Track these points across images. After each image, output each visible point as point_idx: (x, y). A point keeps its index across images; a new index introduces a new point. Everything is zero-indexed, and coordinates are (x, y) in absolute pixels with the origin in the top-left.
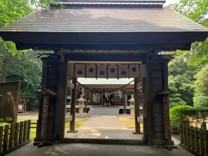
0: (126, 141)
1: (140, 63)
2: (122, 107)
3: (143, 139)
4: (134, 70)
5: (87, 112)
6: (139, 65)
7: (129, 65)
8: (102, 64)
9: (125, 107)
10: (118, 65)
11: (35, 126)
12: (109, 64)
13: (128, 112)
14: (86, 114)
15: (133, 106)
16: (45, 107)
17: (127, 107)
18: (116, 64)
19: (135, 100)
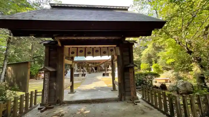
0: (107, 100)
1: (115, 46)
2: (104, 72)
3: (118, 96)
4: (112, 50)
5: (85, 76)
6: (115, 47)
7: (108, 47)
8: (90, 47)
9: (105, 72)
10: (100, 48)
11: (41, 94)
12: (95, 47)
13: (108, 75)
14: (83, 77)
15: (111, 72)
16: (47, 81)
17: (107, 72)
18: (99, 47)
19: (112, 69)
